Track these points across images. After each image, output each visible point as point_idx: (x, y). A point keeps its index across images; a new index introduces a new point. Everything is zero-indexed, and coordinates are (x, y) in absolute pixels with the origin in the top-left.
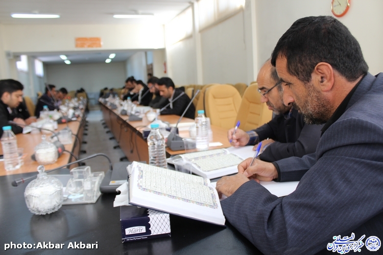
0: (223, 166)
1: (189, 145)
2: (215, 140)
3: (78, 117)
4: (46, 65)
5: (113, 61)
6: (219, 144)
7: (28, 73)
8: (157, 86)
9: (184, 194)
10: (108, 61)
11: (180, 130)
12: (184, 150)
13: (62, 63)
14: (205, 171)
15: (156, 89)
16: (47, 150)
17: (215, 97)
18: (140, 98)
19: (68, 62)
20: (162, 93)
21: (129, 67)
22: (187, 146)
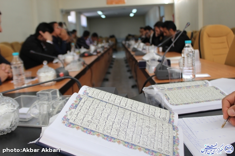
0: (196, 101)
1: (173, 75)
2: (202, 72)
3: (98, 53)
4: (89, 19)
5: (135, 14)
6: (206, 75)
7: (75, 24)
8: (162, 29)
9: (131, 136)
10: (132, 15)
11: (172, 62)
12: (168, 79)
13: (99, 17)
14: (173, 104)
15: (161, 31)
16: (47, 74)
17: (209, 36)
18: (151, 40)
19: (103, 17)
20: (165, 34)
21: (147, 19)
22: (172, 76)
